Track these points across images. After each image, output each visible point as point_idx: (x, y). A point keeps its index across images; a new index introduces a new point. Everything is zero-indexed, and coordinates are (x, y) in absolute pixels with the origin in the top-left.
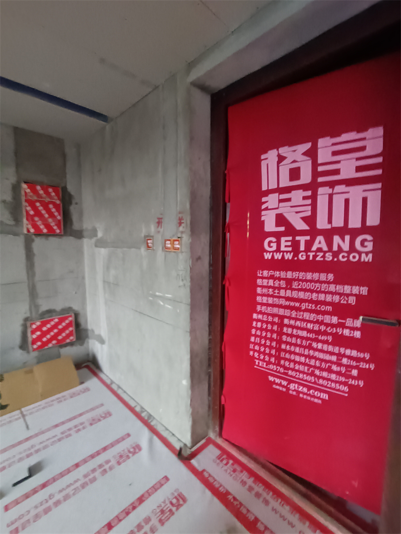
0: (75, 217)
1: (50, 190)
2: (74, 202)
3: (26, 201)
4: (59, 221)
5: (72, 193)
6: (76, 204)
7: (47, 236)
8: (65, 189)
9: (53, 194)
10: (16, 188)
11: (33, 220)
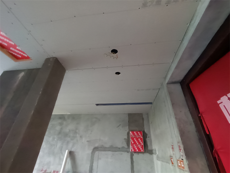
0: (148, 144)
1: (139, 133)
2: (148, 137)
3: (131, 138)
4: (142, 146)
5: (147, 133)
6: (149, 137)
7: (138, 153)
8: (144, 132)
9: (140, 134)
10: (128, 134)
11: (133, 146)
